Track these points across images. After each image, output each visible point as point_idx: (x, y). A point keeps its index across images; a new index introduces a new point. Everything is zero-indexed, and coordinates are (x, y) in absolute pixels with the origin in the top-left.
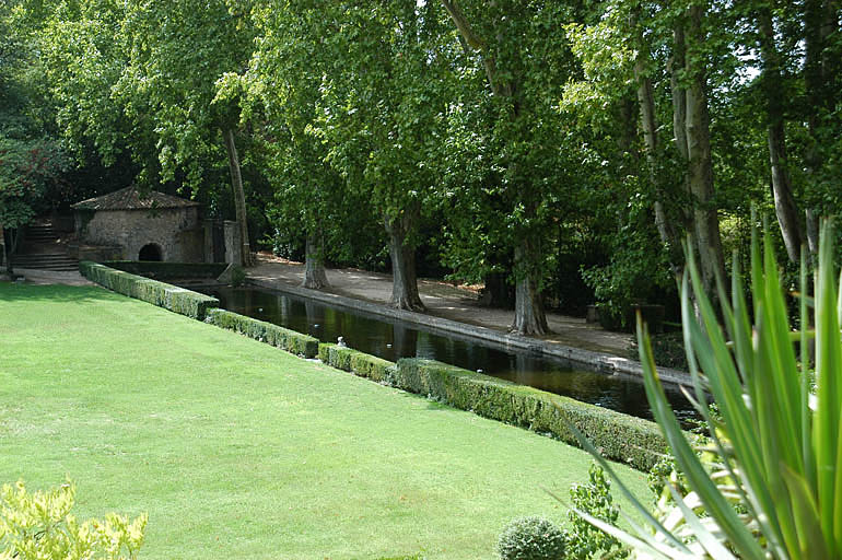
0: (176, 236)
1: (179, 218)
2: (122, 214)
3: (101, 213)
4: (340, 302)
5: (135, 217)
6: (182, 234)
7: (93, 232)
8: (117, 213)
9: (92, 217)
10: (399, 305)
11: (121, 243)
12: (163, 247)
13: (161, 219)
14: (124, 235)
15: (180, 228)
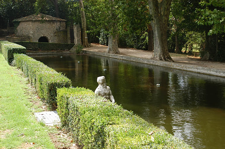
0: (55, 33)
1: (56, 25)
2: (30, 23)
3: (22, 23)
4: (124, 58)
5: (37, 24)
6: (57, 32)
7: (19, 31)
8: (28, 23)
9: (18, 25)
10: (158, 58)
11: (31, 36)
12: (49, 38)
13: (48, 25)
14: (31, 32)
15: (57, 30)
